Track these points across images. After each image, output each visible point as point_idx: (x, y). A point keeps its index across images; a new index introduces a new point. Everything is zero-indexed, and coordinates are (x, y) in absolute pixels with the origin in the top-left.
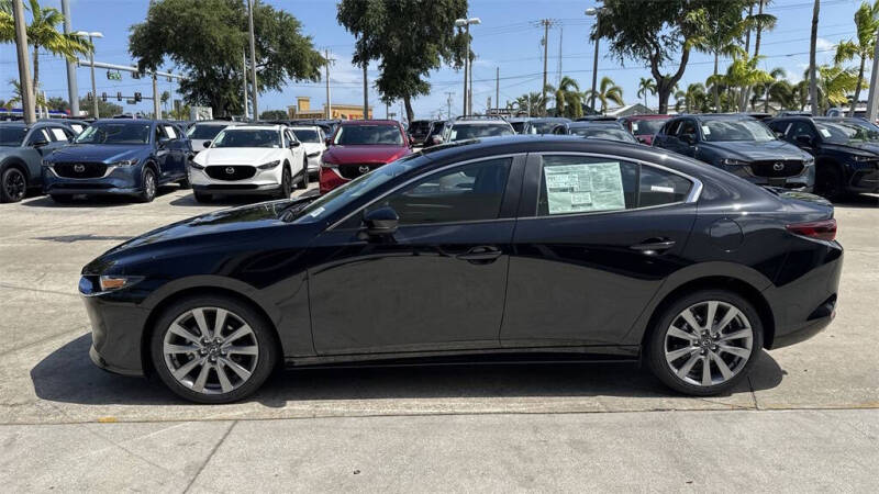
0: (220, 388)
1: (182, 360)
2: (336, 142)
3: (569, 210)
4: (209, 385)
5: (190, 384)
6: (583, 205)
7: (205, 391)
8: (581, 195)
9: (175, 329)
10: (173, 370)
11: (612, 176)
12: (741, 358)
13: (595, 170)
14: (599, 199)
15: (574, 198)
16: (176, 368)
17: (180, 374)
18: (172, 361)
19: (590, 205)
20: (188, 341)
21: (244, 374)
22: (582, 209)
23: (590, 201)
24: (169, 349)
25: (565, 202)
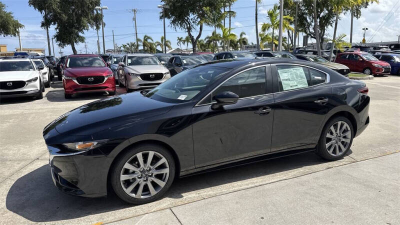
0: (150, 194)
2: (68, 66)
3: (290, 88)
4: (144, 193)
5: (133, 195)
6: (294, 86)
7: (142, 197)
9: (127, 166)
10: (125, 189)
11: (301, 73)
12: (347, 143)
13: (295, 71)
14: (299, 83)
15: (291, 83)
16: (126, 188)
17: (128, 191)
18: (124, 184)
19: (297, 86)
21: (162, 184)
22: (295, 88)
23: (296, 84)
24: (123, 178)
25: (288, 85)
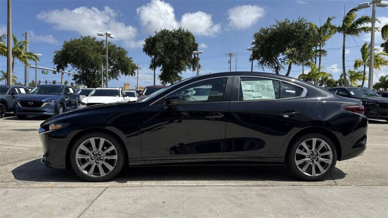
0: (100, 175)
1: (83, 161)
2: (144, 94)
3: (252, 99)
5: (86, 172)
6: (258, 97)
7: (93, 176)
8: (257, 93)
9: (82, 147)
10: (79, 166)
11: (269, 86)
12: (328, 164)
13: (262, 83)
14: (264, 94)
15: (254, 94)
16: (81, 165)
17: (82, 168)
18: (79, 162)
19: (261, 97)
20: (86, 153)
21: (111, 168)
22: (257, 99)
23: (260, 96)
24: (78, 156)
25: (249, 95)
